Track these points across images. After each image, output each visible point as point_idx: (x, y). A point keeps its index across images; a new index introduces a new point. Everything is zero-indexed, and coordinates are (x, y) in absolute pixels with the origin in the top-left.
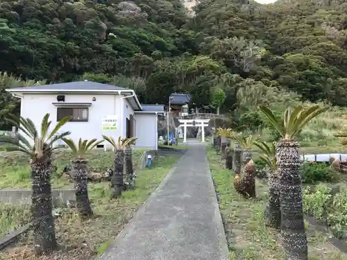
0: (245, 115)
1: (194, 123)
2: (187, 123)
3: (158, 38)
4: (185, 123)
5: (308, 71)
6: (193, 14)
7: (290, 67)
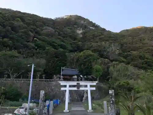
0: (120, 83)
1: (78, 86)
2: (70, 86)
3: (62, 43)
4: (68, 86)
5: (146, 60)
6: (81, 36)
7: (136, 57)
